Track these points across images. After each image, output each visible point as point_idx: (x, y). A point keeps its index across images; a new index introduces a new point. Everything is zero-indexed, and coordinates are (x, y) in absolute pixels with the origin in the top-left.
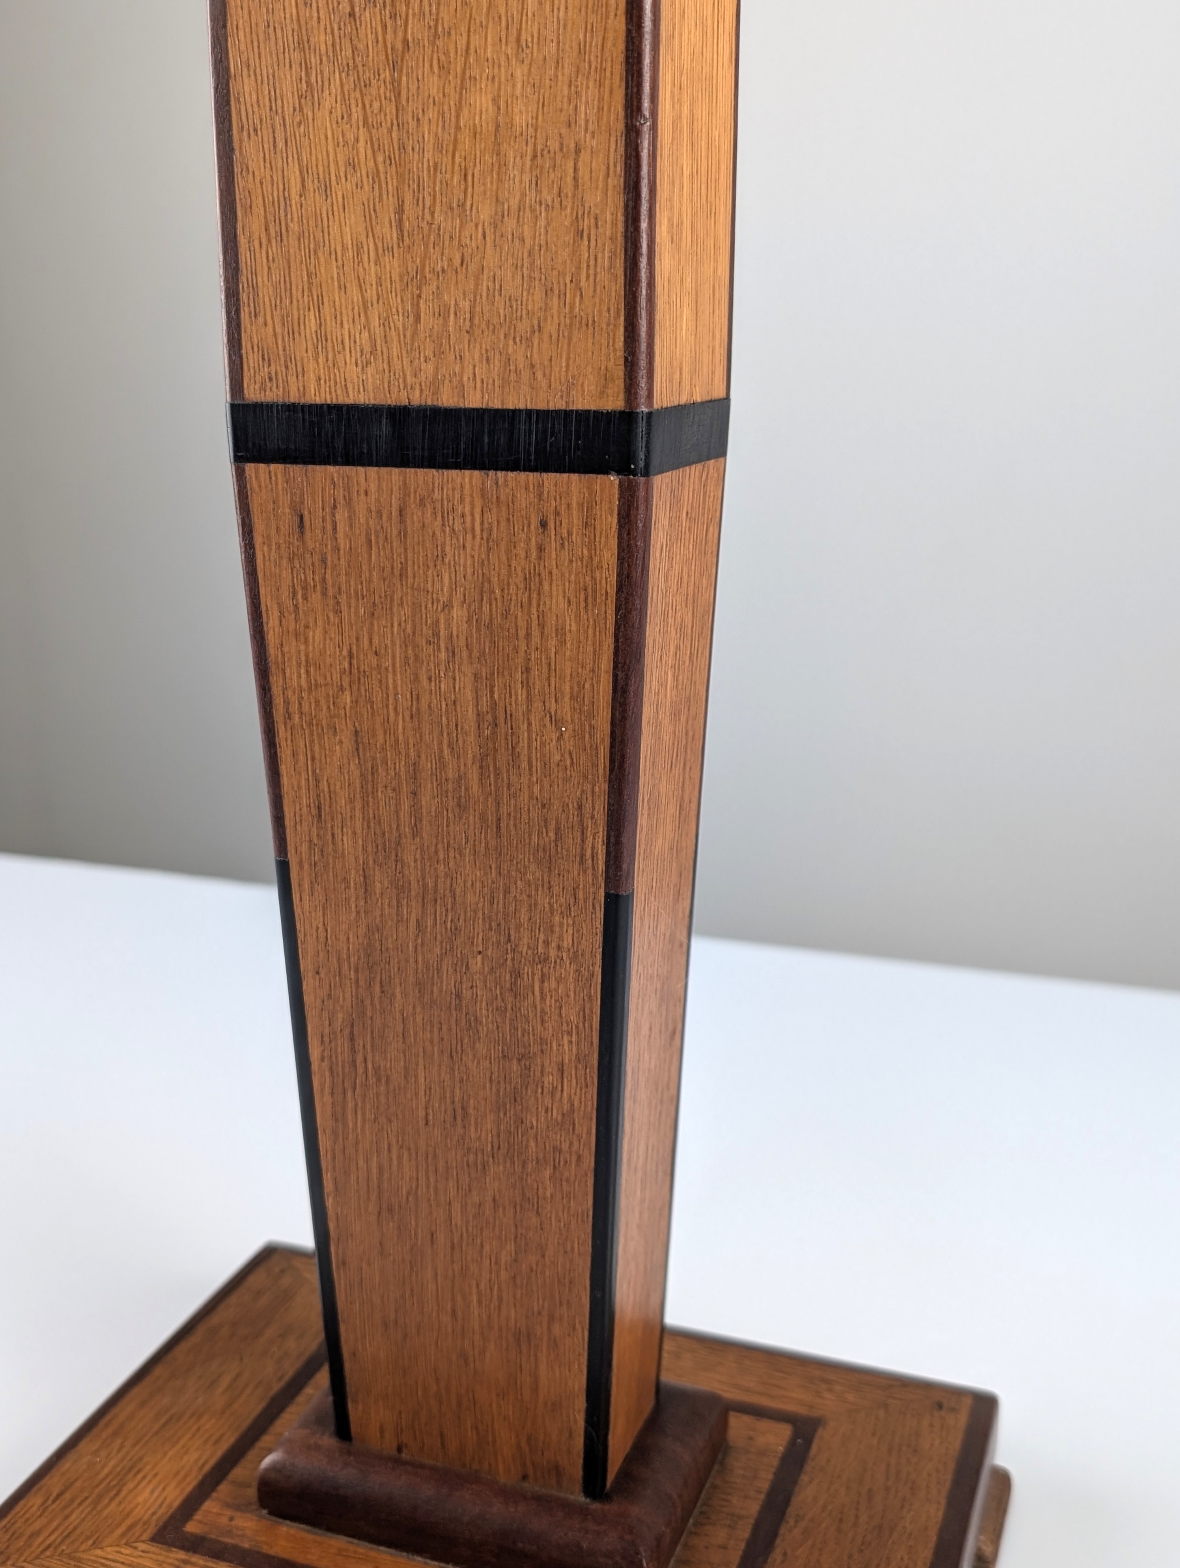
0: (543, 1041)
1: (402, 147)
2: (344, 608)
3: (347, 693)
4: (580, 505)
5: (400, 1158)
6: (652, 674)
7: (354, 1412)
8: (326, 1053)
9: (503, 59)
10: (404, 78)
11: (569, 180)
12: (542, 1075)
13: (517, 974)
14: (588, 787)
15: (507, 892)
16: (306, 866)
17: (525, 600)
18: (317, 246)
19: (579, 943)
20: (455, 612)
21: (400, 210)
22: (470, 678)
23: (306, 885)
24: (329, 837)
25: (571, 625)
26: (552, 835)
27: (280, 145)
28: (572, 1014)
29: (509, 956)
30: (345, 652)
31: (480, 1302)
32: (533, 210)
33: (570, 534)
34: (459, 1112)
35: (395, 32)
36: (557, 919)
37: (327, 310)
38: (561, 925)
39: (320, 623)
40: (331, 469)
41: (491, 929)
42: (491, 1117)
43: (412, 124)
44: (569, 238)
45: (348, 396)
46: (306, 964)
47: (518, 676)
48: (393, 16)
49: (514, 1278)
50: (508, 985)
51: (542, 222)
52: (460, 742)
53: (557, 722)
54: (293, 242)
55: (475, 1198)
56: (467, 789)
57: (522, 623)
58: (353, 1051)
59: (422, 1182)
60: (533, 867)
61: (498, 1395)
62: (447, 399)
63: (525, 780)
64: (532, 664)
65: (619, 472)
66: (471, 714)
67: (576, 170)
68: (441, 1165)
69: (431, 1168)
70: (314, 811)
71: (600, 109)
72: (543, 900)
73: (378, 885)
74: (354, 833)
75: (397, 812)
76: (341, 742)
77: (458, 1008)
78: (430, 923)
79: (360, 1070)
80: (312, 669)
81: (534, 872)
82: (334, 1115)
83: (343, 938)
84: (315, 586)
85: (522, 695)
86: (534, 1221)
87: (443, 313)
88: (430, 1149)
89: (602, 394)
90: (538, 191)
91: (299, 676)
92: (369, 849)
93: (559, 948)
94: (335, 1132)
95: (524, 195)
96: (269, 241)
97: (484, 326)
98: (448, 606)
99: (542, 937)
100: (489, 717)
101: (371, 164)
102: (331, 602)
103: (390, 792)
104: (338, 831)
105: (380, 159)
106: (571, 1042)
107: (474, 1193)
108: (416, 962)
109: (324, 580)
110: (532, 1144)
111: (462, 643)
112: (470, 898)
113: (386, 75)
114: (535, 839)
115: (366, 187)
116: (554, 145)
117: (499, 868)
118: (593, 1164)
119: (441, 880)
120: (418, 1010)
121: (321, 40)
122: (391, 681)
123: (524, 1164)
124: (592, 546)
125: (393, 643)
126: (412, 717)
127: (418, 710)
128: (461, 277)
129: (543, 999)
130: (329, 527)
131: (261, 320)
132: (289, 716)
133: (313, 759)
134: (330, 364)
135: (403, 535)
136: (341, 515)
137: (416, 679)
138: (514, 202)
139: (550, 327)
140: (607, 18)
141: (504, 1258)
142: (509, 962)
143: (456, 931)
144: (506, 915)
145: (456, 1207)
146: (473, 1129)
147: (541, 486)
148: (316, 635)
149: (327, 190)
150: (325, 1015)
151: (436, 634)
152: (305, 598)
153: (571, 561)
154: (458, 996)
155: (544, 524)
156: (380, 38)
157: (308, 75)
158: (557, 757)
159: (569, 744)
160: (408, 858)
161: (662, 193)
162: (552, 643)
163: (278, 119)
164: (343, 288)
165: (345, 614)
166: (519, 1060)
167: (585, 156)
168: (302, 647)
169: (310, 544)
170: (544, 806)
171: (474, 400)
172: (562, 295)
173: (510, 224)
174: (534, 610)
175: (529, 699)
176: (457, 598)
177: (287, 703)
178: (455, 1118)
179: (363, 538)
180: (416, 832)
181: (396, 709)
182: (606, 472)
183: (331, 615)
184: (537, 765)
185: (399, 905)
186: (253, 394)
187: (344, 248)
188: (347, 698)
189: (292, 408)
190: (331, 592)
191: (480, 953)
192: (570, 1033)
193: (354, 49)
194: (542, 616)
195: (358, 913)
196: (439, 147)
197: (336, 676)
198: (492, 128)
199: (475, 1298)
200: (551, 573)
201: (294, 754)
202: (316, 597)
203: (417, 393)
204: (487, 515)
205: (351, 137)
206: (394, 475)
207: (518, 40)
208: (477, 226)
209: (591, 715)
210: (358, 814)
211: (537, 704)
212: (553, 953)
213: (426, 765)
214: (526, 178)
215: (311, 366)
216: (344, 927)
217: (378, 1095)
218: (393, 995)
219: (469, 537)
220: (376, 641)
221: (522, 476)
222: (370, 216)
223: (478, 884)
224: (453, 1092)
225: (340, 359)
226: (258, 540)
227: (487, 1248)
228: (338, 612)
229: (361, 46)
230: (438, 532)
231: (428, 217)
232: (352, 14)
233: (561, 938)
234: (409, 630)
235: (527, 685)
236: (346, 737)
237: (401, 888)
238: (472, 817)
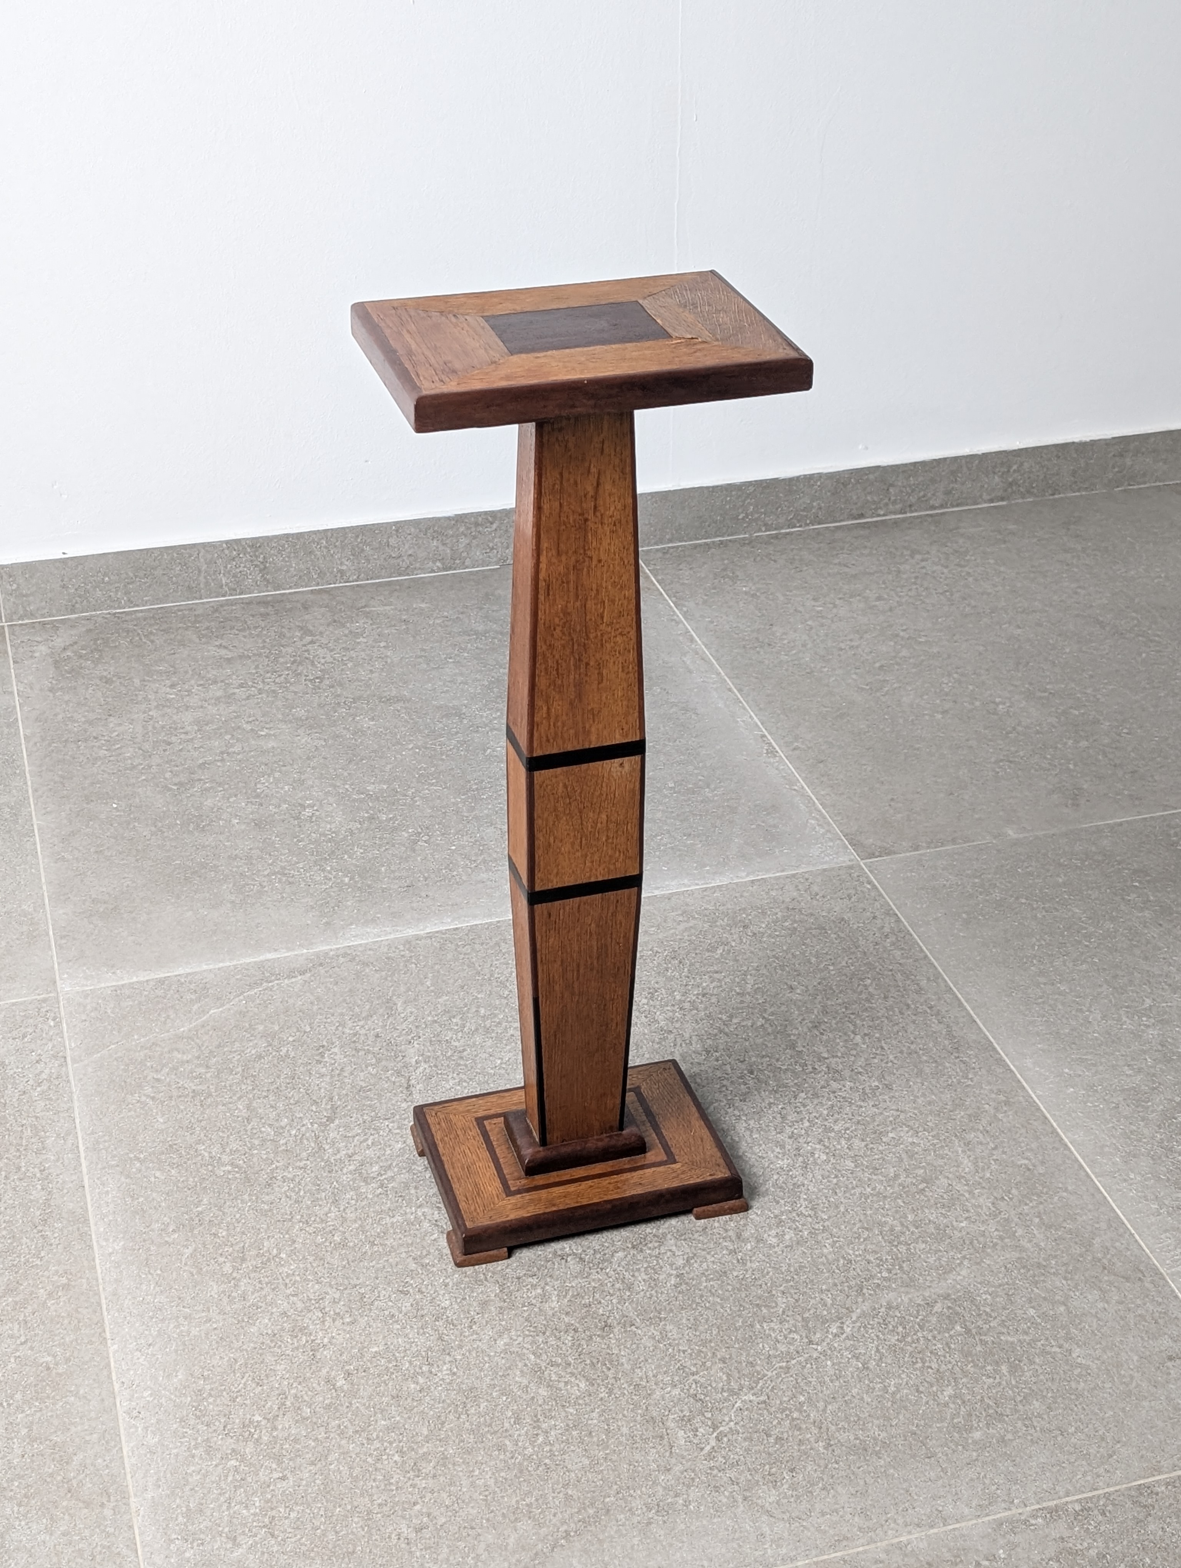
0: (612, 1019)
1: (582, 829)
2: (560, 932)
3: (560, 952)
4: (627, 895)
7: (548, 1136)
8: (547, 1042)
9: (609, 807)
10: (583, 815)
11: (626, 829)
13: (605, 1005)
14: (627, 956)
16: (545, 997)
17: (612, 919)
18: (558, 853)
19: (623, 992)
21: (581, 842)
22: (595, 940)
23: (544, 1001)
24: (552, 988)
25: (624, 921)
26: (616, 969)
27: (548, 833)
28: (620, 1010)
29: (603, 1001)
30: (560, 942)
32: (616, 837)
33: (624, 902)
34: (587, 1044)
35: (580, 805)
37: (560, 867)
38: (618, 989)
39: (553, 938)
40: (559, 901)
42: (596, 1042)
43: (585, 824)
44: (625, 841)
45: (565, 885)
46: (542, 1021)
47: (609, 936)
48: (581, 802)
50: (603, 1009)
51: (619, 839)
52: (592, 955)
54: (551, 853)
55: (590, 1064)
56: (593, 965)
57: (611, 924)
58: (556, 1036)
59: (575, 1065)
60: (611, 978)
61: (594, 1114)
62: (593, 880)
63: (609, 959)
64: (613, 932)
65: (633, 887)
66: (595, 948)
69: (578, 1061)
70: (546, 982)
72: (613, 986)
73: (566, 995)
74: (559, 985)
75: (573, 976)
76: (556, 964)
77: (588, 1018)
78: (581, 1000)
79: (558, 1043)
80: (550, 949)
81: (611, 980)
83: (552, 1013)
84: (552, 930)
85: (609, 940)
86: (608, 1064)
87: (592, 862)
88: (578, 1056)
89: (634, 871)
90: (618, 832)
91: (546, 951)
92: (564, 987)
93: (617, 994)
94: (548, 1062)
95: (614, 834)
96: (544, 854)
97: (603, 863)
98: (590, 925)
99: (612, 995)
100: (600, 947)
101: (573, 833)
102: (556, 932)
103: (571, 972)
104: (554, 985)
105: (576, 832)
108: (576, 1011)
109: (555, 928)
110: (608, 1045)
111: (594, 932)
112: (593, 991)
113: (579, 814)
114: (612, 972)
115: (572, 839)
116: (622, 823)
117: (601, 982)
118: (625, 1044)
119: (585, 989)
120: (576, 1022)
121: (561, 809)
122: (573, 946)
123: (605, 1050)
124: (630, 903)
125: (574, 937)
126: (578, 952)
127: (580, 950)
129: (612, 1009)
130: (558, 914)
131: (541, 872)
132: (542, 961)
133: (548, 970)
134: (560, 878)
135: (579, 912)
136: (561, 911)
137: (580, 944)
138: (612, 836)
139: (621, 860)
140: (635, 796)
143: (588, 1000)
144: (603, 992)
146: (590, 1047)
148: (551, 940)
149: (561, 841)
150: (547, 1032)
151: (586, 932)
152: (549, 932)
153: (624, 907)
154: (588, 1015)
155: (617, 901)
156: (577, 807)
157: (557, 817)
158: (618, 951)
159: (622, 947)
160: (575, 986)
162: (618, 926)
163: (548, 827)
164: (565, 861)
166: (605, 1026)
169: (552, 920)
170: (614, 964)
172: (623, 853)
173: (610, 841)
174: (614, 920)
175: (612, 940)
176: (593, 922)
177: (542, 958)
178: (585, 1046)
179: (567, 914)
180: (578, 979)
181: (574, 952)
183: (556, 935)
184: (613, 955)
185: (572, 998)
186: (538, 889)
187: (566, 852)
190: (557, 929)
191: (595, 1003)
192: (620, 1015)
193: (570, 810)
194: (616, 921)
196: (592, 827)
197: (556, 949)
198: (606, 821)
199: (589, 1090)
200: (619, 911)
201: (543, 970)
204: (603, 903)
205: (568, 829)
206: (577, 900)
207: (613, 803)
208: (601, 842)
209: (628, 940)
210: (561, 979)
211: (614, 941)
213: (582, 963)
214: (615, 830)
215: (555, 880)
216: (553, 1009)
217: (562, 1048)
219: (597, 908)
220: (569, 937)
222: (573, 844)
223: (595, 987)
224: (585, 1040)
225: (563, 877)
229: (572, 809)
230: (588, 909)
232: (569, 803)
234: (579, 933)
235: (611, 937)
236: (559, 963)
237: (573, 994)
238: (595, 972)
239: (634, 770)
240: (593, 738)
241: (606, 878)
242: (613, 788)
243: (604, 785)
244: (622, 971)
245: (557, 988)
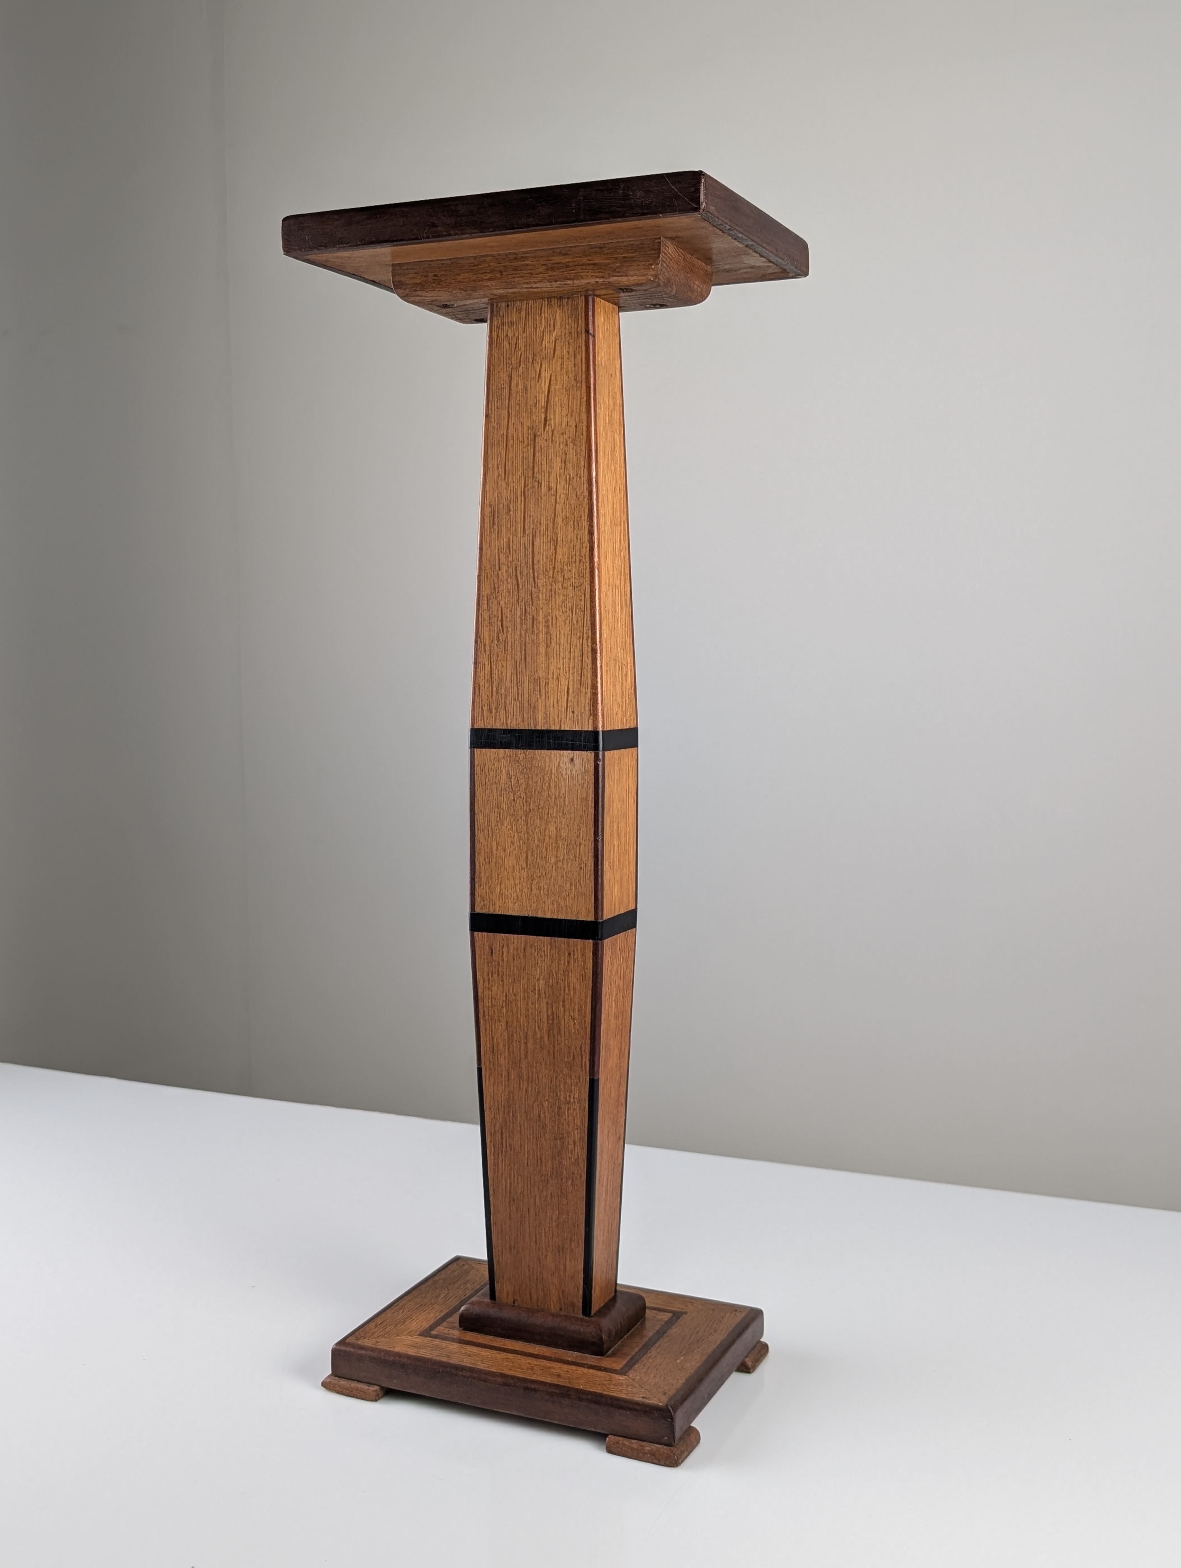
0: (568, 1132)
1: (528, 839)
2: (505, 979)
3: (505, 1008)
4: (581, 949)
5: (518, 1179)
6: (605, 1003)
7: (497, 1286)
8: (492, 1140)
9: (559, 817)
10: (529, 820)
11: (578, 853)
12: (568, 1144)
13: (559, 1108)
14: (583, 1041)
15: (556, 1078)
16: (488, 1069)
17: (563, 979)
18: (501, 866)
19: (581, 1096)
20: (541, 982)
21: (527, 858)
22: (545, 1004)
23: (488, 1077)
24: (496, 1059)
25: (578, 987)
26: (572, 1057)
27: (490, 835)
28: (578, 1122)
29: (557, 1102)
30: (504, 995)
31: (545, 1236)
32: (567, 860)
33: (578, 958)
34: (539, 1161)
35: (527, 806)
36: (573, 1087)
37: (503, 885)
38: (575, 1089)
39: (496, 985)
40: (502, 935)
41: (551, 1091)
42: (550, 1162)
43: (531, 833)
44: (578, 869)
45: (509, 911)
46: (486, 1106)
47: (561, 1003)
48: (526, 802)
49: (558, 1226)
50: (557, 1112)
51: (570, 864)
52: (542, 1025)
53: (574, 1019)
54: (493, 864)
55: (544, 1194)
56: (544, 1042)
57: (562, 986)
58: (502, 1138)
59: (526, 1188)
60: (565, 1069)
61: (551, 1275)
62: (540, 915)
63: (563, 1039)
64: (565, 1000)
65: (592, 940)
66: (545, 1016)
67: (580, 850)
68: (532, 1181)
69: (529, 1183)
70: (491, 1050)
71: (587, 834)
72: (569, 1081)
73: (513, 1076)
74: (505, 1057)
75: (520, 1050)
76: (501, 1025)
77: (539, 1121)
78: (530, 1089)
79: (504, 1146)
80: (493, 1000)
81: (565, 1071)
82: (494, 1164)
83: (500, 1095)
84: (495, 972)
85: (562, 1010)
86: (565, 1202)
87: (539, 889)
88: (529, 1176)
89: (587, 916)
90: (568, 855)
91: (489, 1002)
92: (510, 1063)
93: (574, 1098)
94: (494, 1170)
95: (564, 856)
96: (486, 864)
97: (552, 893)
98: (539, 979)
99: (568, 1094)
100: (551, 1017)
101: (518, 843)
102: (500, 978)
103: (518, 1043)
104: (499, 1057)
105: (521, 842)
106: (578, 1133)
107: (544, 1192)
108: (525, 1104)
109: (498, 971)
110: (565, 1171)
111: (543, 991)
112: (544, 1080)
113: (524, 818)
114: (566, 1059)
115: (517, 850)
116: (573, 842)
117: (554, 1070)
118: (585, 1178)
119: (534, 1074)
120: (525, 1122)
121: (504, 806)
122: (519, 1004)
123: (562, 1179)
124: (585, 962)
125: (520, 992)
126: (526, 1017)
127: (528, 1014)
128: (545, 879)
129: (568, 1116)
130: (501, 953)
131: (482, 887)
132: (484, 1016)
133: (492, 1031)
134: (504, 902)
135: (525, 956)
136: (505, 950)
137: (528, 1004)
138: (562, 858)
139: (572, 895)
140: (589, 808)
141: (554, 1217)
142: (557, 1104)
143: (539, 1092)
144: (556, 1087)
145: (538, 1197)
146: (544, 1166)
147: (568, 943)
148: (495, 989)
149: (505, 850)
150: (492, 1125)
151: (535, 989)
152: (492, 976)
153: (578, 966)
154: (540, 1116)
155: (569, 954)
156: (522, 807)
157: (500, 816)
158: (573, 1031)
159: (577, 1027)
160: (523, 1066)
161: (606, 857)
162: (572, 992)
163: (490, 828)
164: (509, 879)
165: (505, 981)
166: (560, 1140)
167: (582, 846)
168: (490, 993)
169: (494, 958)
170: (569, 1048)
171: (548, 916)
172: (575, 886)
173: (560, 864)
174: (566, 982)
175: (564, 1011)
176: (542, 977)
177: (484, 1012)
178: (538, 1162)
179: (512, 957)
180: (526, 1057)
181: (520, 1014)
182: (589, 939)
183: (500, 982)
184: (567, 1033)
185: (520, 1083)
186: (478, 910)
187: (509, 867)
188: (504, 1010)
189: (492, 915)
190: (500, 974)
191: (547, 1100)
192: (577, 1129)
193: (514, 810)
194: (569, 983)
195: (505, 1086)
196: (539, 840)
197: (501, 1003)
198: (555, 836)
199: (543, 1234)
200: (571, 970)
201: (486, 1029)
202: (495, 976)
203: (531, 913)
204: (552, 951)
205: (512, 835)
206: (523, 937)
207: (563, 812)
208: (550, 864)
209: (585, 1017)
210: (506, 1050)
211: (567, 1013)
212: (572, 1100)
213: (530, 1033)
214: (565, 851)
215: (497, 902)
216: (500, 1091)
217: (510, 1155)
218: (517, 1117)
219: (546, 958)
220: (515, 991)
221: (563, 939)
222: (518, 858)
223: (547, 1076)
224: (537, 1153)
225: (507, 901)
226: (477, 957)
227: (548, 1214)
228: (502, 981)
229: (516, 809)
230: (536, 956)
231: (535, 860)
232: (514, 800)
233: (574, 1094)
234: (526, 987)
235: (564, 1006)
236: (503, 1024)
237: (520, 1077)
238: (545, 1052)
239: (586, 771)
240: (540, 716)
241: (555, 917)
242: (563, 791)
243: (552, 785)
244: (578, 1060)
245: (502, 1061)
